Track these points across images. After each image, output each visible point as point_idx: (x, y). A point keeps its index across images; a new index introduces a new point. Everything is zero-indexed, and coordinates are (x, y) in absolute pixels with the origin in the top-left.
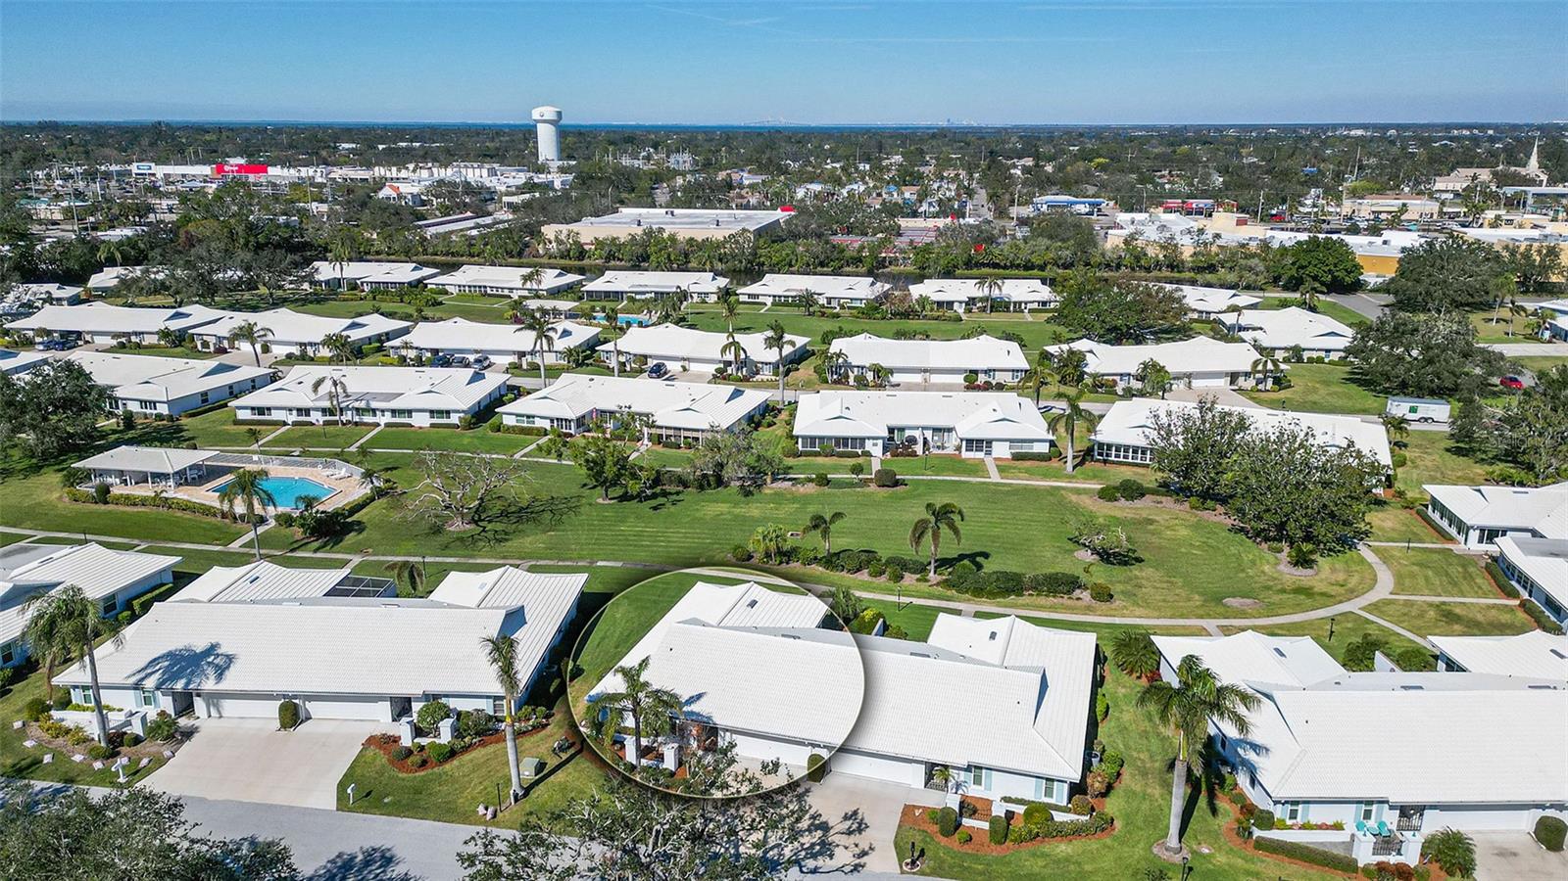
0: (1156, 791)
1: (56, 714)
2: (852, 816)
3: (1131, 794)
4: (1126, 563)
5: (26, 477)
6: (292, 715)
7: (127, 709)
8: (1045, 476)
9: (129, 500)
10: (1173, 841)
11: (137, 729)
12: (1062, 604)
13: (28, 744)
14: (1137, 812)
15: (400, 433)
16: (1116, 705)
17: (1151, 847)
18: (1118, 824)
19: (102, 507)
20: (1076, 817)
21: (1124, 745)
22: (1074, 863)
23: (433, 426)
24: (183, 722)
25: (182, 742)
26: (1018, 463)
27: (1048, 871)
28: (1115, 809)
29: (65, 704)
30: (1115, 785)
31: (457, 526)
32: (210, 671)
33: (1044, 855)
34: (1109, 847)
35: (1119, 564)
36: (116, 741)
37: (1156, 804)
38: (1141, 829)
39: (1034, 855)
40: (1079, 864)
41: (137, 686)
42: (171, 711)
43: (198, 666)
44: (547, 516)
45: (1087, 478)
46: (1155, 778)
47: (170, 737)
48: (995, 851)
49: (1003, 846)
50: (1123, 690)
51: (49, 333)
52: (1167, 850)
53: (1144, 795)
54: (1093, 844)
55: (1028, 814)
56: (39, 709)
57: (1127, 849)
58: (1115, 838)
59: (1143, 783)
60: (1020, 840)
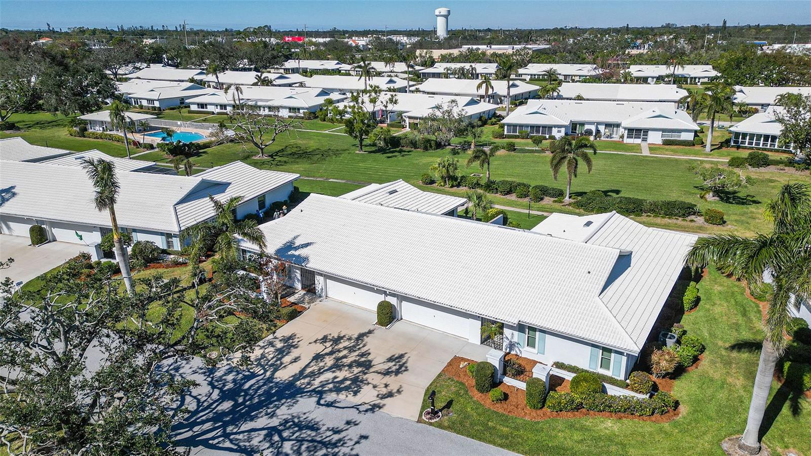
0: (739, 382)
2: (397, 358)
3: (706, 381)
4: (743, 204)
8: (686, 154)
9: (94, 135)
10: (750, 437)
12: (676, 224)
14: (711, 400)
16: (709, 299)
17: (720, 440)
18: (683, 409)
19: (81, 138)
20: (633, 394)
21: (710, 334)
22: (617, 444)
23: (290, 117)
26: (666, 146)
27: (583, 448)
28: (684, 392)
30: (689, 369)
33: (583, 429)
34: (666, 433)
35: (737, 203)
37: (736, 395)
38: (712, 419)
39: (572, 426)
40: (624, 446)
44: (318, 157)
45: (721, 155)
46: (739, 368)
48: (529, 415)
49: (539, 412)
50: (719, 288)
52: (740, 447)
53: (723, 383)
54: (647, 427)
55: (575, 382)
57: (688, 439)
58: (676, 425)
59: (724, 371)
60: (559, 408)
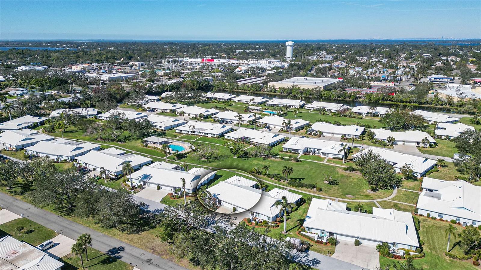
1: (127, 182)
5: (136, 140)
6: (159, 188)
7: (136, 183)
9: (150, 147)
10: (285, 230)
11: (137, 186)
13: (122, 186)
15: (205, 138)
18: (279, 227)
19: (146, 148)
20: (272, 224)
23: (211, 137)
24: (143, 186)
25: (142, 189)
26: (334, 159)
29: (128, 181)
31: (204, 159)
32: (148, 178)
36: (133, 187)
41: (138, 179)
42: (142, 184)
43: (147, 177)
44: (222, 159)
47: (141, 188)
51: (150, 108)
52: (284, 232)
55: (264, 222)
56: (124, 181)
60: (260, 226)
